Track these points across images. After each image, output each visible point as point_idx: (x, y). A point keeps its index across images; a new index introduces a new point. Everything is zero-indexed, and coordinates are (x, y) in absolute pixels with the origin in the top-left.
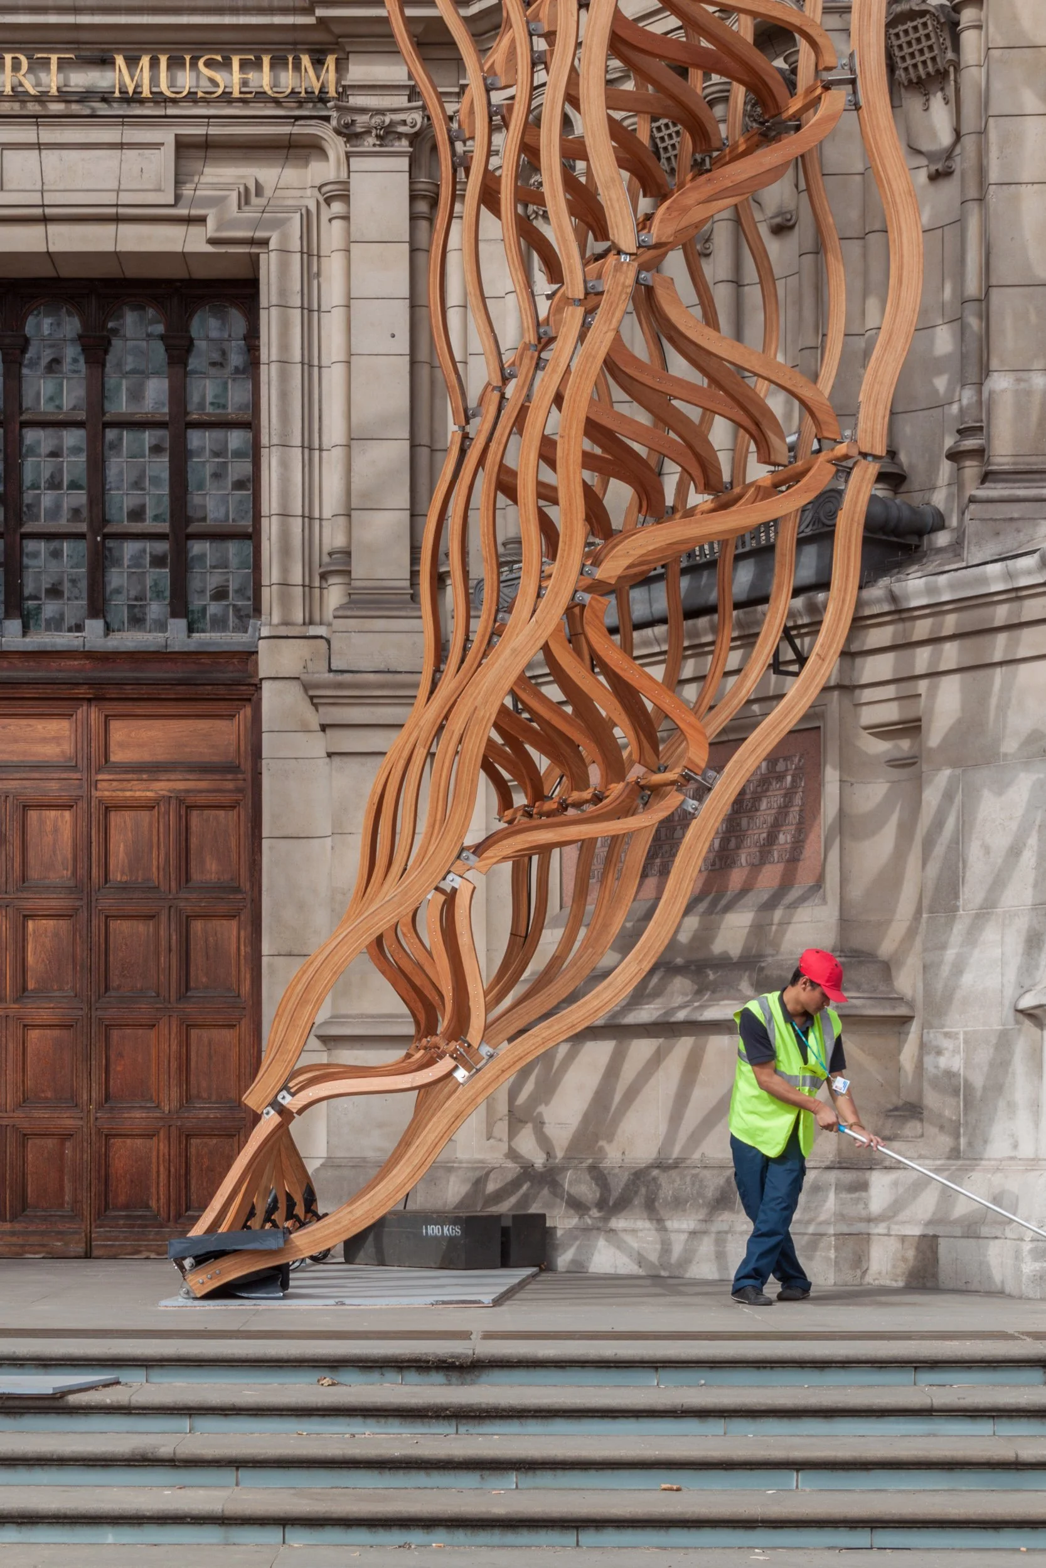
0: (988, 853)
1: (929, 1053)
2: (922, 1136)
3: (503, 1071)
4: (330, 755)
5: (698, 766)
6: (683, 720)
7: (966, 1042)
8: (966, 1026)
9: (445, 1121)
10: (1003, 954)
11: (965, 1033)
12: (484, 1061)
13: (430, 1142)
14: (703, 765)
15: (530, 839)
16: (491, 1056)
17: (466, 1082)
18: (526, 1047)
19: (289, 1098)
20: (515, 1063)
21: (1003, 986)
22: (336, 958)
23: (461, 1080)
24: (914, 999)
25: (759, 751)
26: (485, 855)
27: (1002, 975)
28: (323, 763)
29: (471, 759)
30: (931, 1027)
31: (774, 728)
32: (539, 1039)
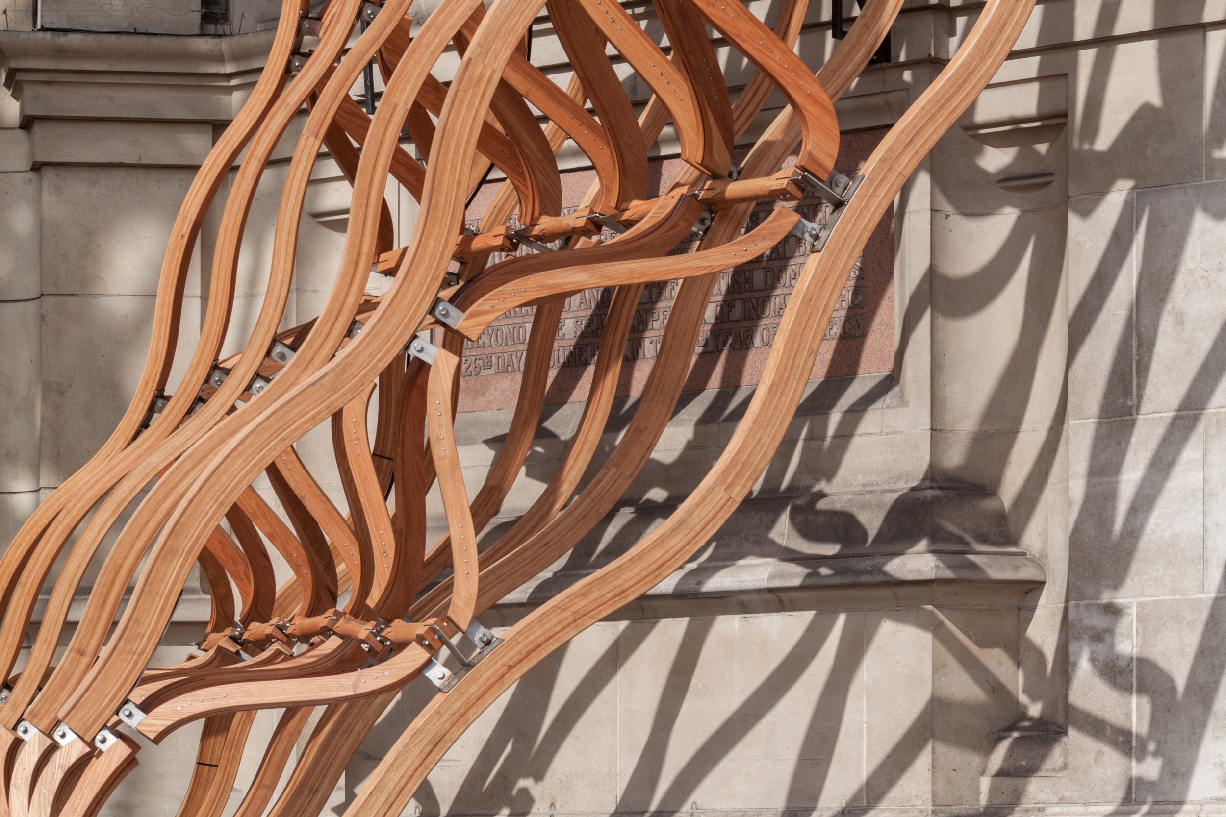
0: (1182, 323)
1: (1078, 639)
2: (1065, 767)
3: (511, 668)
4: (37, 167)
5: (821, 165)
6: (800, 88)
7: (1141, 619)
8: (1143, 595)
9: (418, 750)
10: (1205, 481)
11: (1141, 605)
12: (478, 650)
13: (391, 786)
14: (830, 164)
15: (550, 282)
16: (488, 643)
17: (449, 685)
18: (547, 626)
19: (139, 715)
20: (528, 654)
21: (1205, 530)
22: (224, 479)
23: (438, 683)
24: (1043, 555)
25: (918, 143)
26: (473, 308)
27: (1205, 514)
28: (23, 181)
29: (457, 146)
30: (1082, 597)
31: (942, 107)
32: (567, 613)
